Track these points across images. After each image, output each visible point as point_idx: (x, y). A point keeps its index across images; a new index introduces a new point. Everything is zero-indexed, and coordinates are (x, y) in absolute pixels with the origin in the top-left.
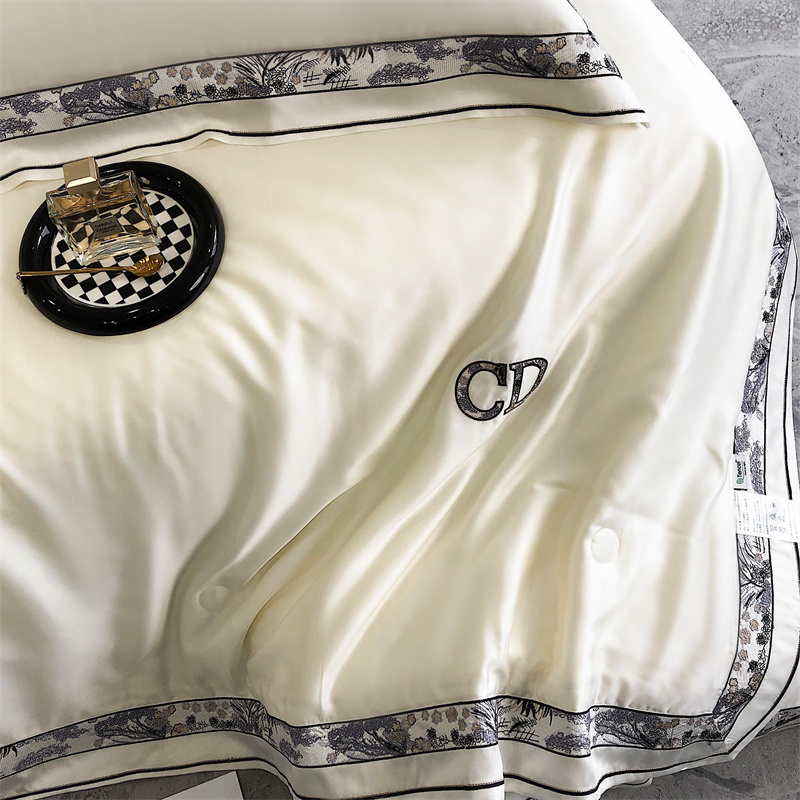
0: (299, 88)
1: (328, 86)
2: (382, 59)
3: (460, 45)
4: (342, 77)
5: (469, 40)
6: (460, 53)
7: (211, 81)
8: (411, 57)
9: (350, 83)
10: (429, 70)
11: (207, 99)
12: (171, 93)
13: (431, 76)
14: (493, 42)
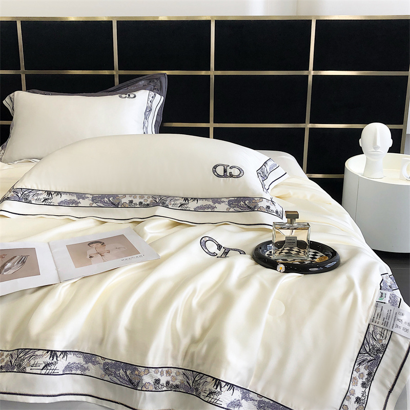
0: (170, 206)
1: (180, 208)
2: (201, 203)
3: (227, 200)
4: (185, 206)
5: (231, 199)
6: (227, 203)
7: (142, 201)
8: (210, 203)
9: (187, 208)
10: (215, 207)
11: (138, 206)
12: (128, 202)
13: (216, 210)
14: (239, 199)
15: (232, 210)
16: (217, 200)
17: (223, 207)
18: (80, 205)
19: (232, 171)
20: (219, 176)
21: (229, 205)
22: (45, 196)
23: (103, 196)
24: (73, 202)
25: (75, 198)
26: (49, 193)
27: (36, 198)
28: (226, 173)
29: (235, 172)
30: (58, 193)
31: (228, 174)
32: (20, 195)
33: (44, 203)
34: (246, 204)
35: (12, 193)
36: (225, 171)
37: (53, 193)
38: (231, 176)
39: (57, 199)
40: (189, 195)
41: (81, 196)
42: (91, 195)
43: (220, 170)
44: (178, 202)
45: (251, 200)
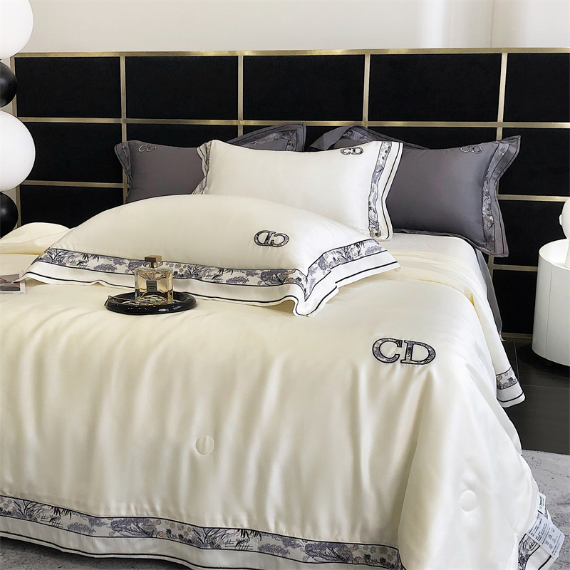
0: (203, 279)
1: (213, 280)
3: (261, 272)
4: (219, 278)
5: (265, 271)
6: (260, 275)
7: (178, 270)
8: (244, 275)
9: (220, 281)
10: (248, 280)
13: (247, 283)
14: (272, 271)
15: (263, 283)
16: (251, 272)
17: (254, 280)
18: (116, 271)
19: (275, 238)
20: (259, 244)
21: (262, 278)
22: (81, 258)
23: (140, 262)
24: (111, 267)
25: (112, 262)
26: (86, 256)
27: (71, 260)
28: (267, 240)
29: (279, 240)
30: (96, 256)
31: (269, 243)
32: (53, 256)
33: (78, 266)
34: (277, 277)
35: (46, 254)
36: (268, 238)
37: (89, 256)
38: (272, 244)
39: (93, 263)
40: (225, 266)
41: (118, 260)
42: (129, 260)
43: (262, 238)
44: (212, 273)
45: (283, 271)
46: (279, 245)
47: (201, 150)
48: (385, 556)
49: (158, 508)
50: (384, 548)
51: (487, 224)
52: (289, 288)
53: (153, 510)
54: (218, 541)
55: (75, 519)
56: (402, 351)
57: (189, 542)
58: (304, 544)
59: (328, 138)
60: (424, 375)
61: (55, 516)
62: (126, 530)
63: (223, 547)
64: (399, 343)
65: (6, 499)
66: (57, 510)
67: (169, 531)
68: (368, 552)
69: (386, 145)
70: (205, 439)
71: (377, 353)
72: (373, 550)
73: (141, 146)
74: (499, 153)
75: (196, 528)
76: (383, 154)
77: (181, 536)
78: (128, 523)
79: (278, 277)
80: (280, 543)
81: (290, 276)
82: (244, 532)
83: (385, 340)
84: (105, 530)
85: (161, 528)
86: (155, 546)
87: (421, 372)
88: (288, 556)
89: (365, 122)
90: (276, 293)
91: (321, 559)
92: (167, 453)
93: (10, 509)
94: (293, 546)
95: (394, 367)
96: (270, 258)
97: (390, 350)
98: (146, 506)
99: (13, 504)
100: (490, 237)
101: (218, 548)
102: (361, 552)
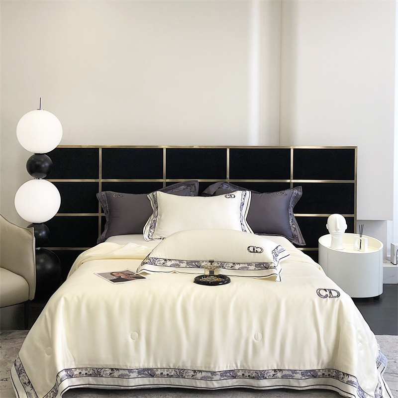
0: (226, 268)
1: (231, 268)
2: (241, 266)
5: (256, 263)
6: (254, 265)
8: (246, 265)
9: (235, 268)
13: (249, 269)
14: (260, 264)
15: (257, 269)
16: (249, 264)
17: (252, 267)
18: (180, 266)
20: (251, 252)
21: (256, 266)
22: (163, 261)
23: (192, 262)
24: (177, 265)
25: (178, 262)
26: (165, 260)
27: (159, 262)
28: (255, 250)
29: (259, 250)
30: (170, 260)
32: (152, 261)
33: (163, 265)
35: (148, 260)
36: (254, 249)
37: (167, 260)
38: (257, 252)
39: (169, 263)
40: (235, 262)
41: (181, 261)
42: (186, 261)
43: (251, 249)
44: (230, 265)
45: (266, 263)
46: (260, 252)
47: (150, 196)
48: (330, 373)
49: (239, 365)
50: (329, 370)
51: (293, 229)
52: (272, 271)
53: (237, 366)
54: (265, 376)
55: (204, 374)
56: (328, 293)
57: (253, 378)
58: (300, 372)
59: (212, 189)
60: (339, 301)
61: (194, 374)
62: (226, 376)
63: (267, 378)
64: (325, 290)
65: (170, 370)
66: (195, 371)
67: (243, 375)
68: (324, 372)
69: (244, 192)
70: (258, 334)
71: (319, 295)
72: (325, 371)
73: (114, 195)
74: (294, 195)
75: (256, 372)
76: (243, 197)
77: (249, 376)
78: (227, 373)
79: (265, 266)
80: (290, 373)
81: (271, 265)
82: (275, 370)
83: (320, 289)
84: (218, 377)
85: (240, 374)
86: (237, 382)
87: (337, 300)
88: (294, 378)
89: (228, 180)
90: (265, 272)
91: (307, 377)
92: (243, 342)
93: (172, 374)
94: (296, 373)
95: (327, 299)
96: (257, 258)
97: (323, 293)
98: (234, 365)
99: (174, 372)
100: (295, 236)
101: (266, 378)
102: (321, 372)
